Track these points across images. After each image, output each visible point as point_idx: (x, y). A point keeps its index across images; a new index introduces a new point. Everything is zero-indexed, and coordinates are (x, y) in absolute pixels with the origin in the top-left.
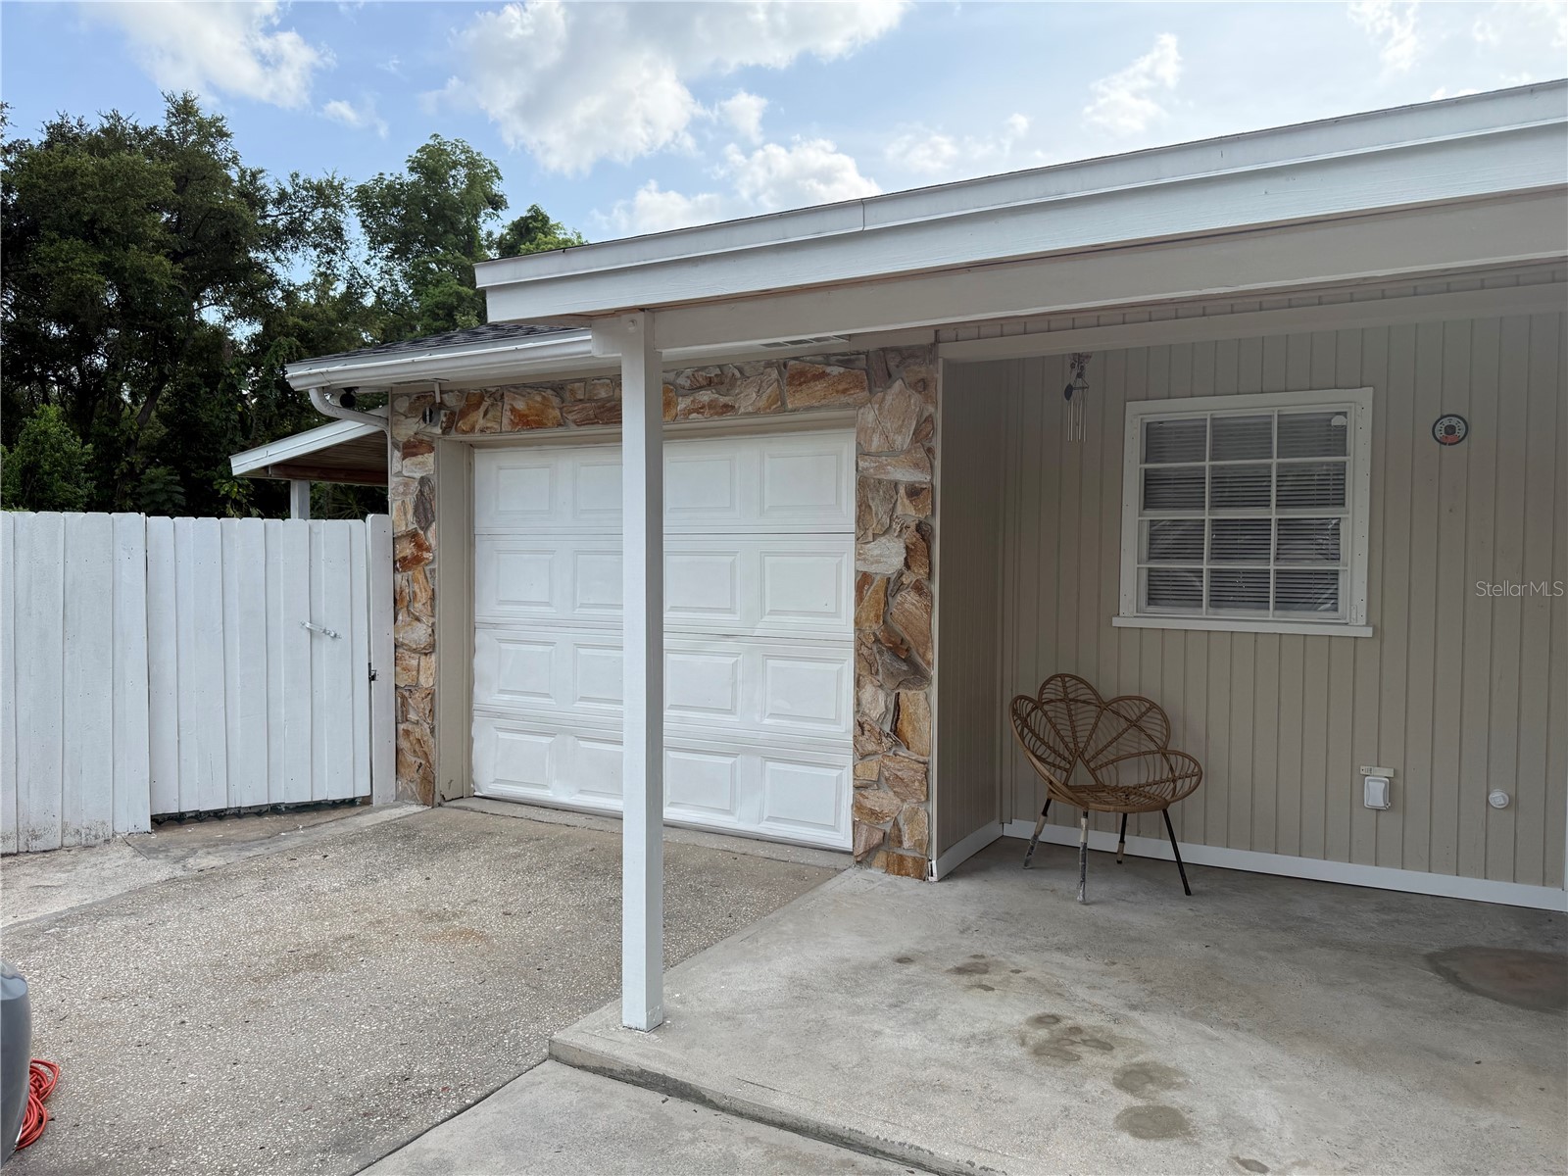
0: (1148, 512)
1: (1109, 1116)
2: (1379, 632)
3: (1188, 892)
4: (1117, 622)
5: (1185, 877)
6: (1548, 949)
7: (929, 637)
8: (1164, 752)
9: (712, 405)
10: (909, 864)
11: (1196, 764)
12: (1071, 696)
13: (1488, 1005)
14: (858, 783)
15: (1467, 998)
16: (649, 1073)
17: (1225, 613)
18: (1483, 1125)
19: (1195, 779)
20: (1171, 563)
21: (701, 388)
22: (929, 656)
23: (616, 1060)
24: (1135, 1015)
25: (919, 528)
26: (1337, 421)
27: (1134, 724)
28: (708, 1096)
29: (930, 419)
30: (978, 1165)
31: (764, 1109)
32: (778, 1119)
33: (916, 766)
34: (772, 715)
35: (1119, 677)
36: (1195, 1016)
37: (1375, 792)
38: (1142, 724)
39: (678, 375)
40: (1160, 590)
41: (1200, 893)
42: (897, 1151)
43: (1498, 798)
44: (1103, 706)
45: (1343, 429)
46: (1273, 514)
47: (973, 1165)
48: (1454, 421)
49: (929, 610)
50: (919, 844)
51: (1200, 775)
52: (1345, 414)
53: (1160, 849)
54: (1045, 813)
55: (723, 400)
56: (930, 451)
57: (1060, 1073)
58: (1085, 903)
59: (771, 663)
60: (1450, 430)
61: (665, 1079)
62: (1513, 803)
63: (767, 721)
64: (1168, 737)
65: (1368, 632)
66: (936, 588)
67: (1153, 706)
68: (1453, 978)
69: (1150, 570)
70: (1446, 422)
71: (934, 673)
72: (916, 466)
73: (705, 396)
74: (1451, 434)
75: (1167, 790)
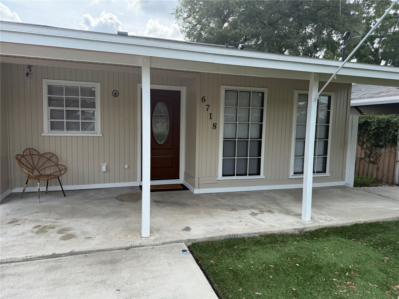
0: (50, 107)
1: (58, 239)
2: (103, 135)
3: (65, 196)
4: (43, 134)
6: (135, 192)
8: (57, 165)
11: (65, 167)
12: (32, 154)
13: (126, 203)
15: (123, 202)
17: (70, 132)
18: (127, 220)
19: (65, 170)
20: (56, 120)
24: (58, 220)
26: (93, 89)
27: (49, 159)
30: (29, 256)
35: (44, 148)
36: (72, 218)
37: (104, 168)
38: (51, 159)
40: (53, 126)
41: (67, 196)
43: (126, 166)
44: (40, 155)
45: (94, 91)
46: (80, 109)
47: (27, 257)
48: (116, 92)
51: (66, 169)
52: (95, 88)
54: (27, 183)
57: (44, 235)
58: (40, 202)
60: (115, 94)
62: (129, 167)
64: (58, 161)
65: (101, 135)
67: (53, 154)
68: (120, 200)
69: (51, 122)
70: (115, 92)
74: (116, 94)
75: (58, 174)
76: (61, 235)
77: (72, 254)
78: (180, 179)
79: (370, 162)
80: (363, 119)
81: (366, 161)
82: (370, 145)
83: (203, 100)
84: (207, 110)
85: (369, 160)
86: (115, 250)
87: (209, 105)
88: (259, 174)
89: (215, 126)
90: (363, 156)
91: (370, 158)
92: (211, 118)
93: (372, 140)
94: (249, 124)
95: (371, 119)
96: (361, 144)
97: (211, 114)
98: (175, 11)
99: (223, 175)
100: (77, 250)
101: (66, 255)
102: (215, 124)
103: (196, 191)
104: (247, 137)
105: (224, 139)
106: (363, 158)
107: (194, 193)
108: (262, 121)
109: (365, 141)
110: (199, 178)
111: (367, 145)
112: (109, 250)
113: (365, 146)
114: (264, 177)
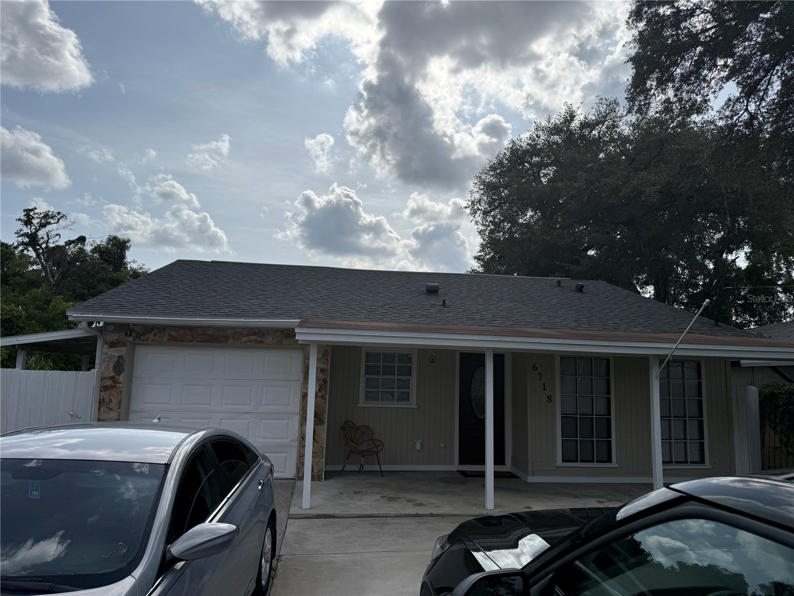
0: (367, 375)
1: (412, 505)
2: (419, 407)
3: (382, 475)
4: (358, 405)
5: (382, 473)
7: (325, 411)
8: (373, 440)
9: (255, 341)
10: (316, 477)
11: (382, 442)
12: (350, 426)
14: (301, 455)
15: (449, 484)
16: (320, 515)
17: (385, 402)
20: (371, 389)
21: (251, 335)
22: (325, 416)
23: (310, 514)
24: (398, 494)
25: (323, 380)
26: (410, 355)
27: (364, 433)
28: (336, 516)
29: (327, 351)
31: (351, 515)
32: (354, 516)
33: (319, 448)
34: (262, 438)
35: (358, 421)
37: (418, 446)
38: (366, 432)
39: (243, 330)
40: (369, 397)
41: (385, 476)
42: (382, 515)
43: (442, 445)
44: (357, 428)
45: (411, 357)
46: (396, 377)
49: (325, 404)
50: (319, 471)
51: (383, 445)
53: (376, 468)
54: (347, 459)
55: (259, 339)
56: (327, 359)
57: (396, 502)
58: (363, 480)
59: (262, 421)
60: (432, 359)
61: (324, 515)
62: (446, 446)
63: (261, 440)
64: (373, 435)
65: (416, 407)
66: (327, 397)
67: (368, 428)
68: (445, 482)
69: (366, 391)
70: (432, 358)
71: (326, 421)
72: (323, 363)
73: (253, 338)
74: (432, 361)
75: (375, 449)
76: (412, 503)
77: (431, 515)
78: (506, 466)
79: (789, 453)
80: (769, 389)
81: (783, 452)
82: (785, 428)
83: (535, 367)
84: (540, 380)
85: (787, 450)
86: (466, 516)
87: (542, 374)
88: (609, 460)
89: (550, 399)
90: (778, 445)
91: (787, 448)
92: (544, 389)
93: (786, 421)
94: (592, 397)
95: (780, 389)
96: (773, 426)
97: (544, 384)
98: (470, 203)
99: (564, 461)
100: (435, 512)
101: (426, 515)
102: (550, 397)
103: (531, 479)
104: (591, 413)
105: (562, 414)
106: (778, 447)
107: (528, 481)
108: (609, 392)
109: (777, 421)
110: (533, 463)
111: (781, 428)
112: (461, 516)
113: (779, 429)
114: (617, 466)
